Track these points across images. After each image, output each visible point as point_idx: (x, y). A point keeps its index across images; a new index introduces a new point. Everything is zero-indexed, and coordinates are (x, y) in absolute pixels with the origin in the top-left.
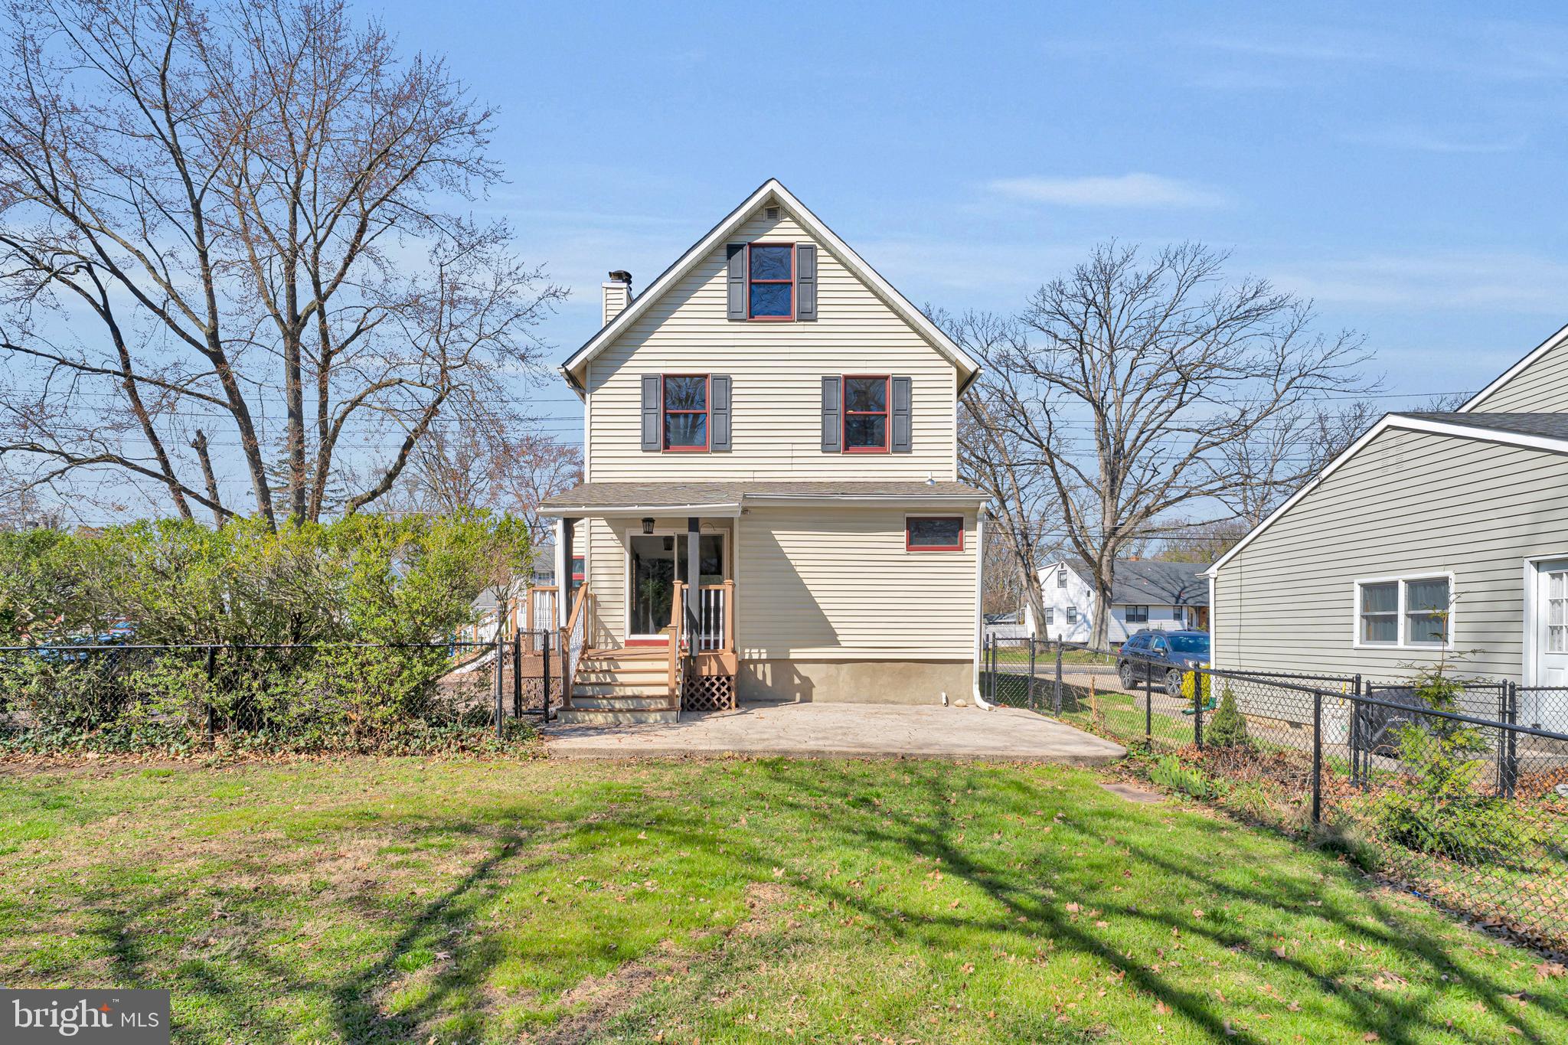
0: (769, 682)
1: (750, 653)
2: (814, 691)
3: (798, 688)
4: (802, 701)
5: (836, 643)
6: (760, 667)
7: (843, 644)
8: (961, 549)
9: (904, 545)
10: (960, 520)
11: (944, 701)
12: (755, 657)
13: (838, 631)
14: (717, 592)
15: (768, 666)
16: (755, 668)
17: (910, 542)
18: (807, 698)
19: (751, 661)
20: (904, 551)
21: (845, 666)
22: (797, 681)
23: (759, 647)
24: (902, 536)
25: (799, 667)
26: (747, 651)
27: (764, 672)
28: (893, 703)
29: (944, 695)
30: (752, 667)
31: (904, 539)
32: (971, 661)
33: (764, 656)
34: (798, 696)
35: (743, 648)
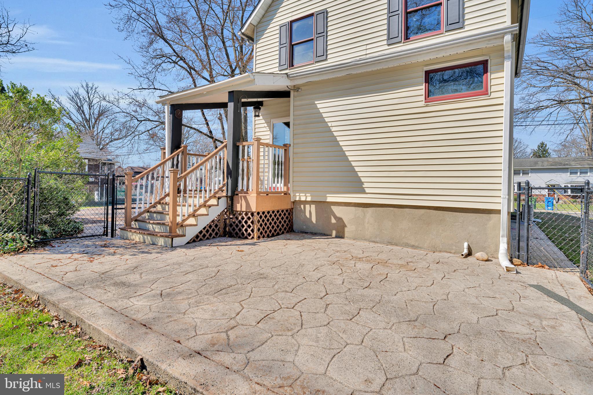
0: (314, 220)
1: (300, 196)
2: (346, 230)
3: (334, 227)
4: (337, 237)
5: (362, 191)
6: (307, 206)
7: (367, 190)
8: (486, 93)
9: (423, 98)
10: (485, 63)
11: (466, 251)
12: (303, 199)
13: (363, 180)
14: (244, 146)
15: (313, 206)
16: (305, 207)
17: (428, 94)
18: (340, 236)
19: (301, 202)
20: (423, 103)
21: (370, 210)
22: (333, 221)
23: (305, 192)
24: (421, 89)
25: (334, 208)
26: (297, 194)
27: (310, 212)
28: (413, 247)
29: (466, 245)
30: (302, 206)
31: (423, 92)
32: (498, 212)
33: (309, 199)
34: (334, 233)
35: (294, 191)
